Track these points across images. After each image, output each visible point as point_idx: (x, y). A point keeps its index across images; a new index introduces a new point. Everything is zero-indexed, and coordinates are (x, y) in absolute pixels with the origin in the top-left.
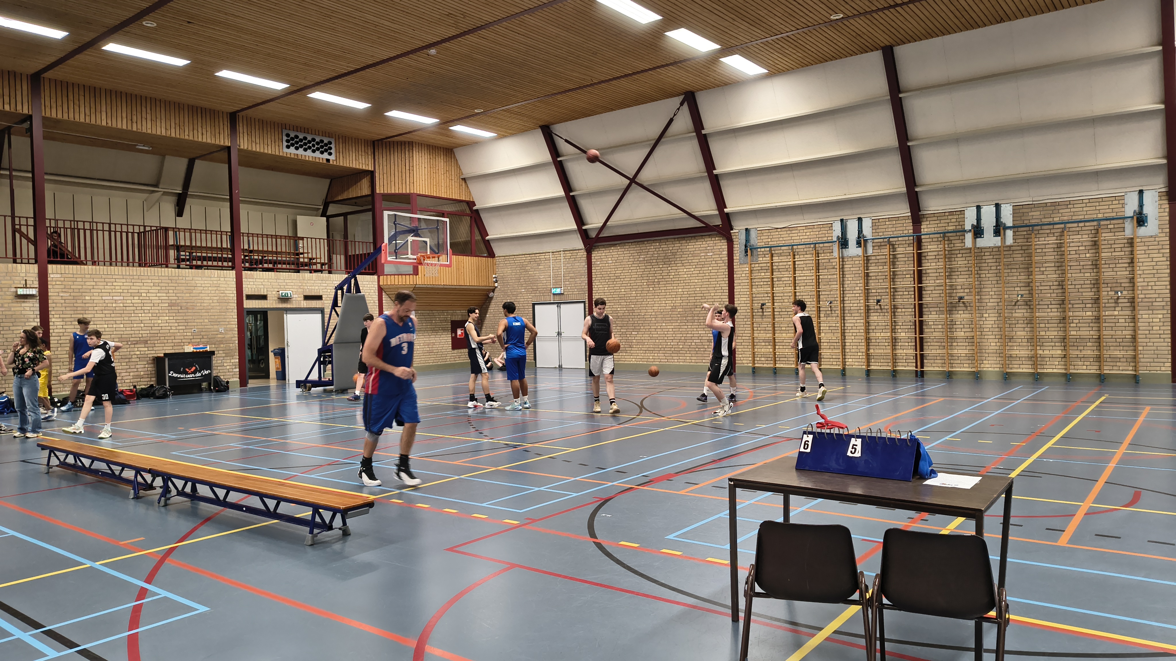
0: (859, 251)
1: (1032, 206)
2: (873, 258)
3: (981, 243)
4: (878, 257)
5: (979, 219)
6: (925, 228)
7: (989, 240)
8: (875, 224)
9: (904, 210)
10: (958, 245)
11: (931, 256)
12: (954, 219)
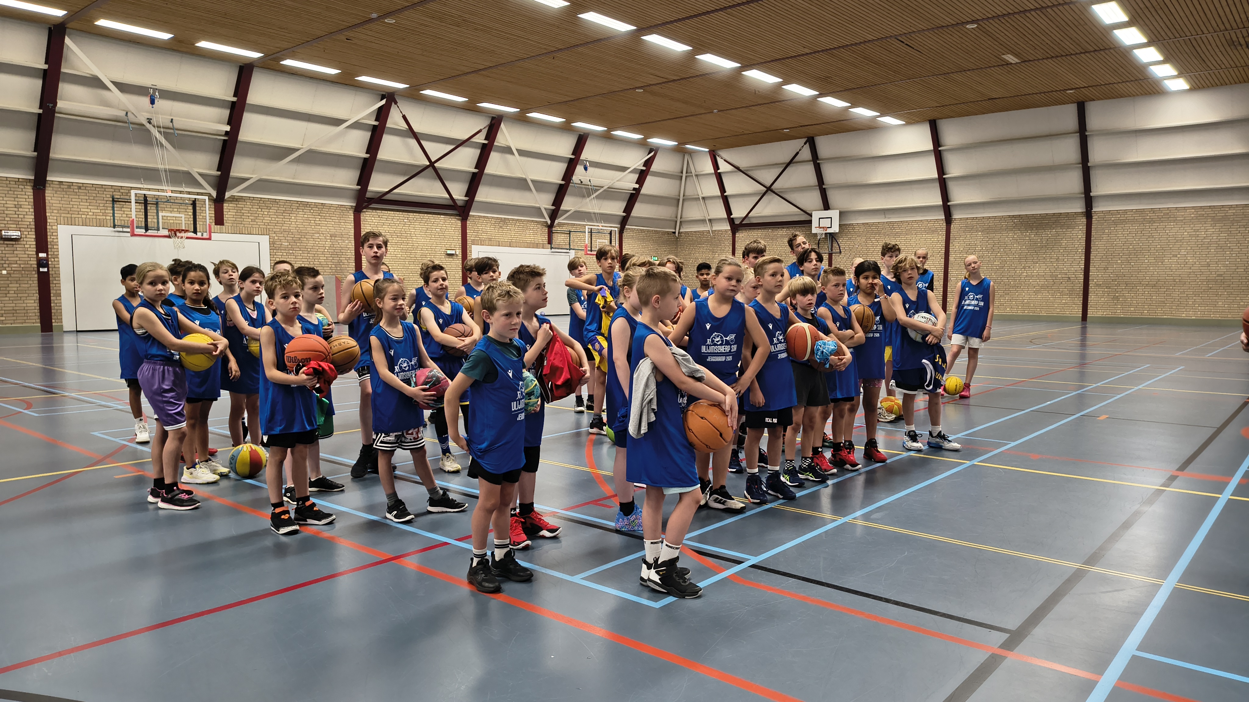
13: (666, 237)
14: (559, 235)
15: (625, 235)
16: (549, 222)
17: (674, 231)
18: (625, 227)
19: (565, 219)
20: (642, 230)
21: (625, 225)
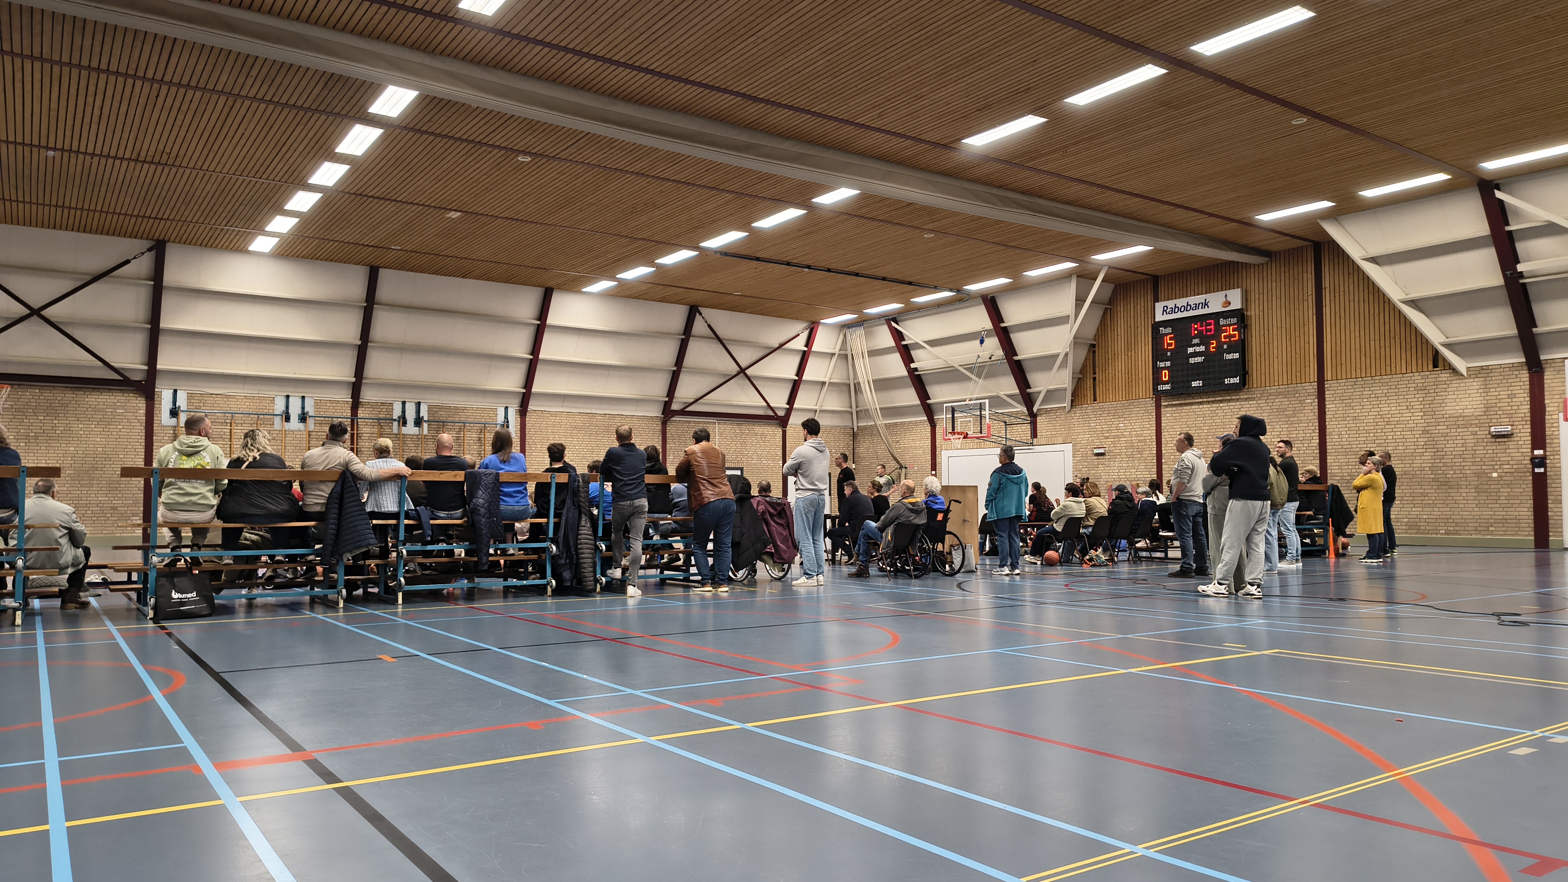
0: (301, 426)
1: (441, 408)
2: (314, 433)
3: (404, 430)
4: (319, 434)
5: (404, 411)
6: (361, 413)
7: (410, 429)
8: (318, 404)
9: (345, 396)
10: (388, 431)
11: (365, 436)
12: (384, 408)
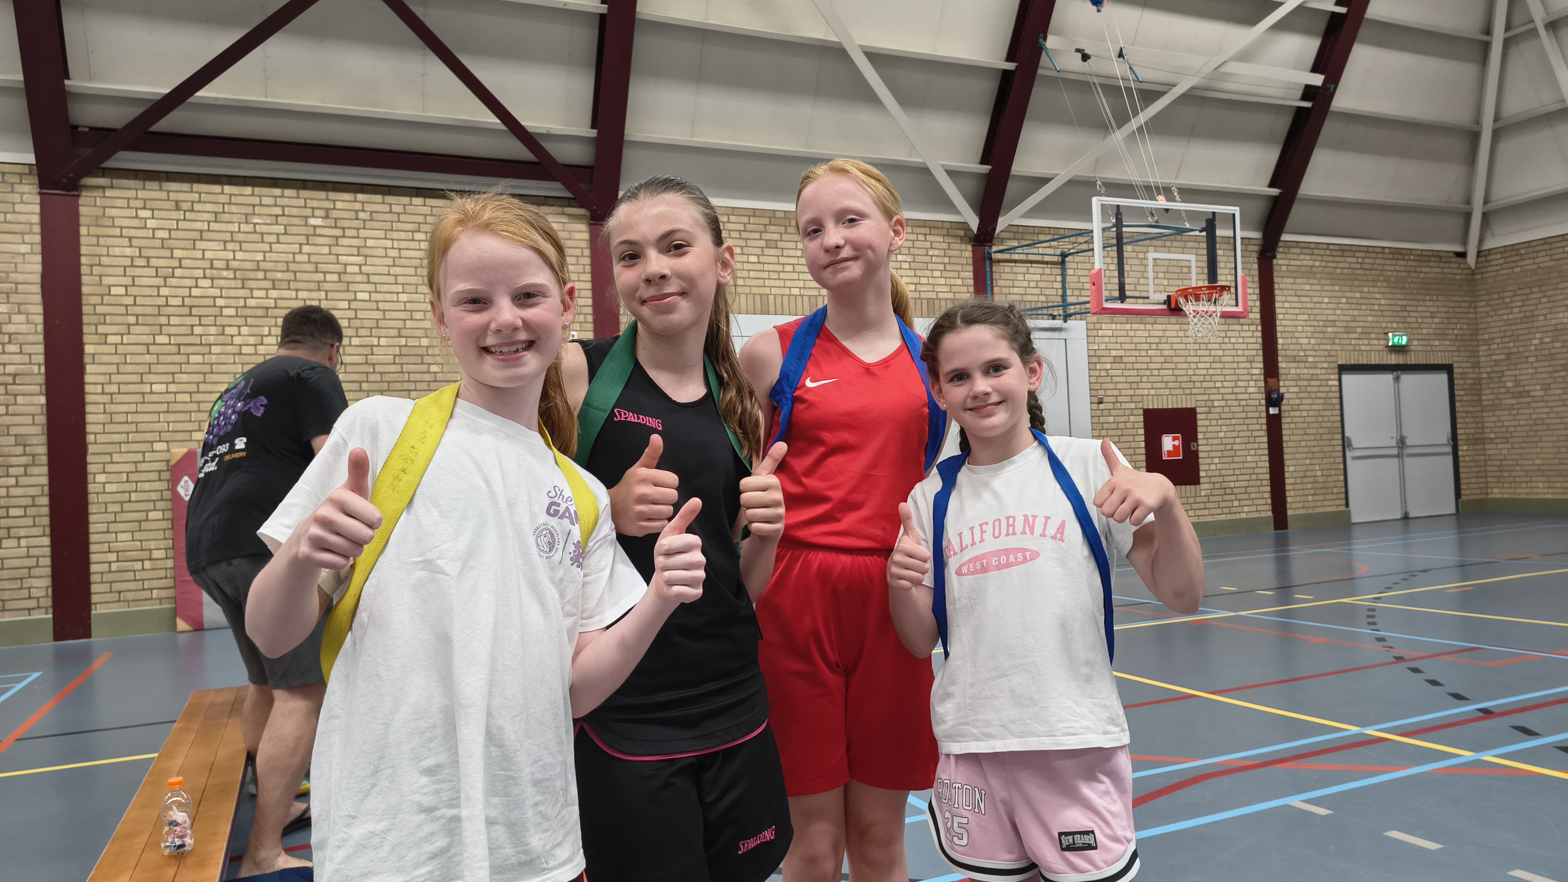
13: (1433, 270)
14: (1021, 268)
15: (1281, 262)
16: (974, 223)
17: (1459, 249)
18: (1277, 239)
19: (1037, 211)
20: (1342, 249)
21: (1280, 231)
